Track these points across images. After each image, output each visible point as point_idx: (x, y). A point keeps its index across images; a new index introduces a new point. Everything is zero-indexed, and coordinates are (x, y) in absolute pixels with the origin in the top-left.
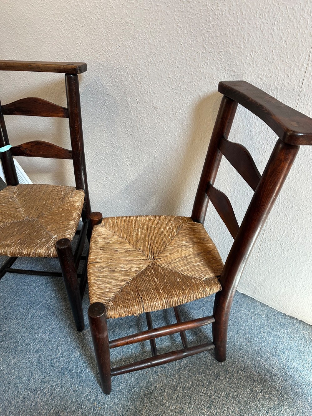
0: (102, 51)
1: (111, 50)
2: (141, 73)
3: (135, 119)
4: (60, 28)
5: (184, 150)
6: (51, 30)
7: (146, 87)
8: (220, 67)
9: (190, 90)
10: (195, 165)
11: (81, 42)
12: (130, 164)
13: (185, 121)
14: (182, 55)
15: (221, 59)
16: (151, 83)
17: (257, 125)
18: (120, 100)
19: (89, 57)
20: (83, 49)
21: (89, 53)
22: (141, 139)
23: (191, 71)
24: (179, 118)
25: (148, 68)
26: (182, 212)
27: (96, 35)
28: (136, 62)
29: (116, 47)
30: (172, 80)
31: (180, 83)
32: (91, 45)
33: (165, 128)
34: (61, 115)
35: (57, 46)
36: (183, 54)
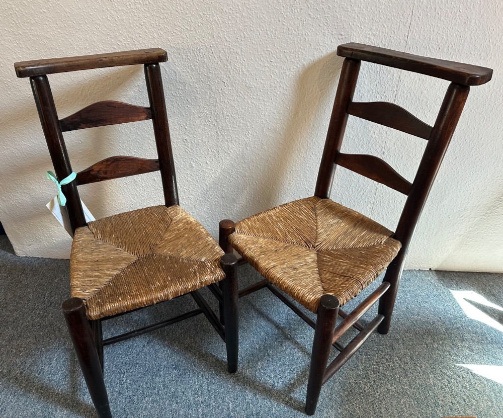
0: (175, 31)
1: (189, 29)
2: (232, 50)
3: (221, 105)
5: (285, 127)
7: (237, 66)
8: (327, 32)
9: (292, 60)
10: (298, 140)
11: (142, 23)
12: (211, 161)
13: (286, 95)
14: (283, 25)
15: (327, 24)
16: (245, 60)
17: (366, 83)
18: (200, 86)
19: (156, 41)
20: (146, 31)
21: (156, 35)
22: (228, 127)
23: (294, 41)
24: (278, 93)
25: (241, 43)
26: (281, 199)
27: (167, 13)
28: (225, 38)
29: (196, 25)
30: (271, 53)
31: (281, 55)
32: (159, 26)
33: (260, 107)
34: (143, 117)
36: (284, 23)
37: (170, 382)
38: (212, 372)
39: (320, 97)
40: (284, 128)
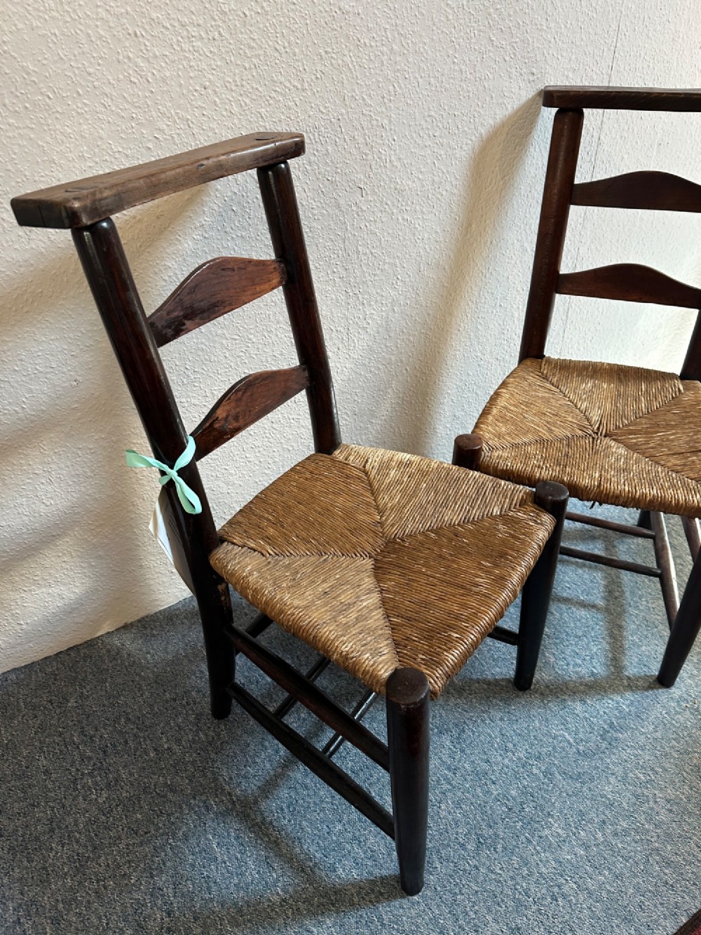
0: (273, 94)
1: (299, 86)
2: (375, 122)
3: (355, 235)
4: (131, 55)
6: (91, 70)
7: (383, 152)
8: (514, 70)
9: (466, 129)
11: (207, 83)
12: (336, 350)
13: (454, 194)
14: (454, 63)
15: (515, 56)
16: (395, 138)
18: (319, 204)
19: (236, 121)
20: (215, 102)
21: (235, 109)
22: (365, 277)
23: (469, 92)
24: (444, 193)
25: (390, 107)
27: (258, 56)
28: (364, 100)
29: (313, 77)
30: (436, 119)
31: (450, 121)
32: (242, 86)
33: (417, 226)
35: (118, 114)
36: (456, 60)
37: (454, 758)
38: (497, 705)
39: (502, 190)
40: (450, 256)
